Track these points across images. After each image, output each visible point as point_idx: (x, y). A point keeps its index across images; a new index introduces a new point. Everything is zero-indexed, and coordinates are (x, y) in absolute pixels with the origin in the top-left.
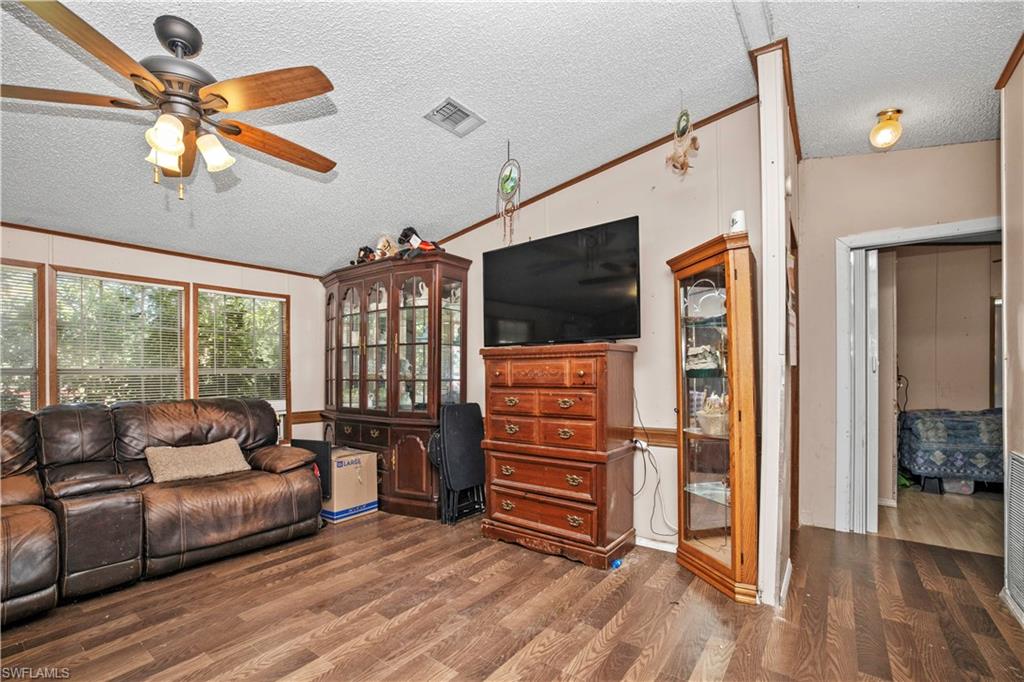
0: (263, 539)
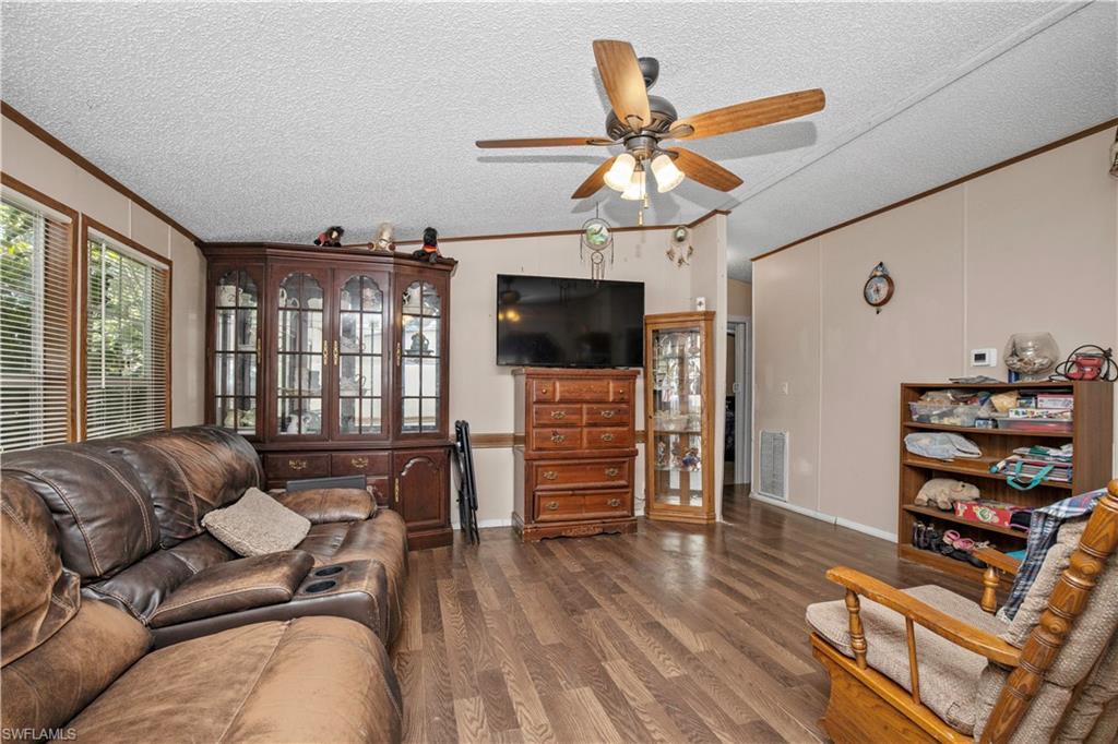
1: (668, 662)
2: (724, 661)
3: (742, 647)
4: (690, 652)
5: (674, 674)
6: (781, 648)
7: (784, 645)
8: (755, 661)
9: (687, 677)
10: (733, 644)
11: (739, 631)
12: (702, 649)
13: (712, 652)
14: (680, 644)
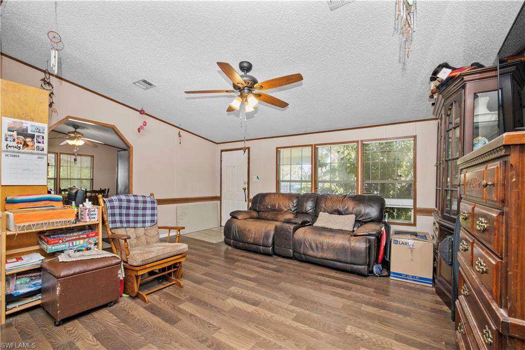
0: (334, 264)
1: (237, 291)
2: (217, 298)
3: (211, 307)
4: (232, 297)
5: (232, 288)
6: (193, 313)
7: (191, 315)
8: (204, 302)
9: (227, 289)
10: (216, 308)
11: (215, 316)
12: (228, 300)
13: (223, 300)
14: (238, 299)
